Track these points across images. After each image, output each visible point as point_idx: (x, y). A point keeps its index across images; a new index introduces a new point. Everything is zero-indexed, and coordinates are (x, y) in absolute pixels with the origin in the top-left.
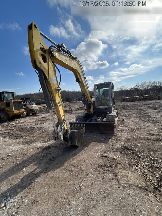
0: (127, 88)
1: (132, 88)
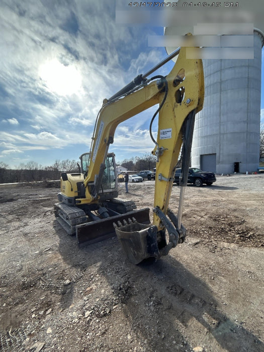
0: (41, 166)
1: (48, 167)
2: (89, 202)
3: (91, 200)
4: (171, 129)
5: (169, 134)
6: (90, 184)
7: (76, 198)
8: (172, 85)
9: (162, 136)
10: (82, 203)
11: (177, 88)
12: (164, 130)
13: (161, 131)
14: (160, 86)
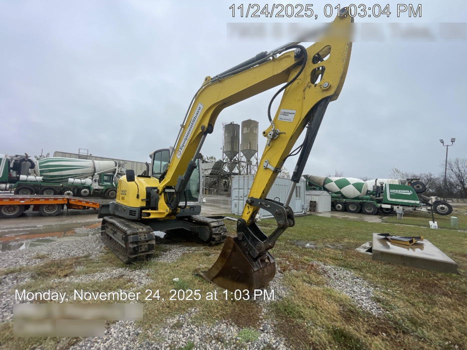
2: (163, 216)
3: (167, 213)
4: (294, 112)
5: (291, 117)
6: (167, 190)
7: (142, 208)
8: (311, 61)
9: (281, 116)
10: (152, 217)
11: (316, 66)
12: (286, 111)
13: (282, 111)
14: (297, 56)
